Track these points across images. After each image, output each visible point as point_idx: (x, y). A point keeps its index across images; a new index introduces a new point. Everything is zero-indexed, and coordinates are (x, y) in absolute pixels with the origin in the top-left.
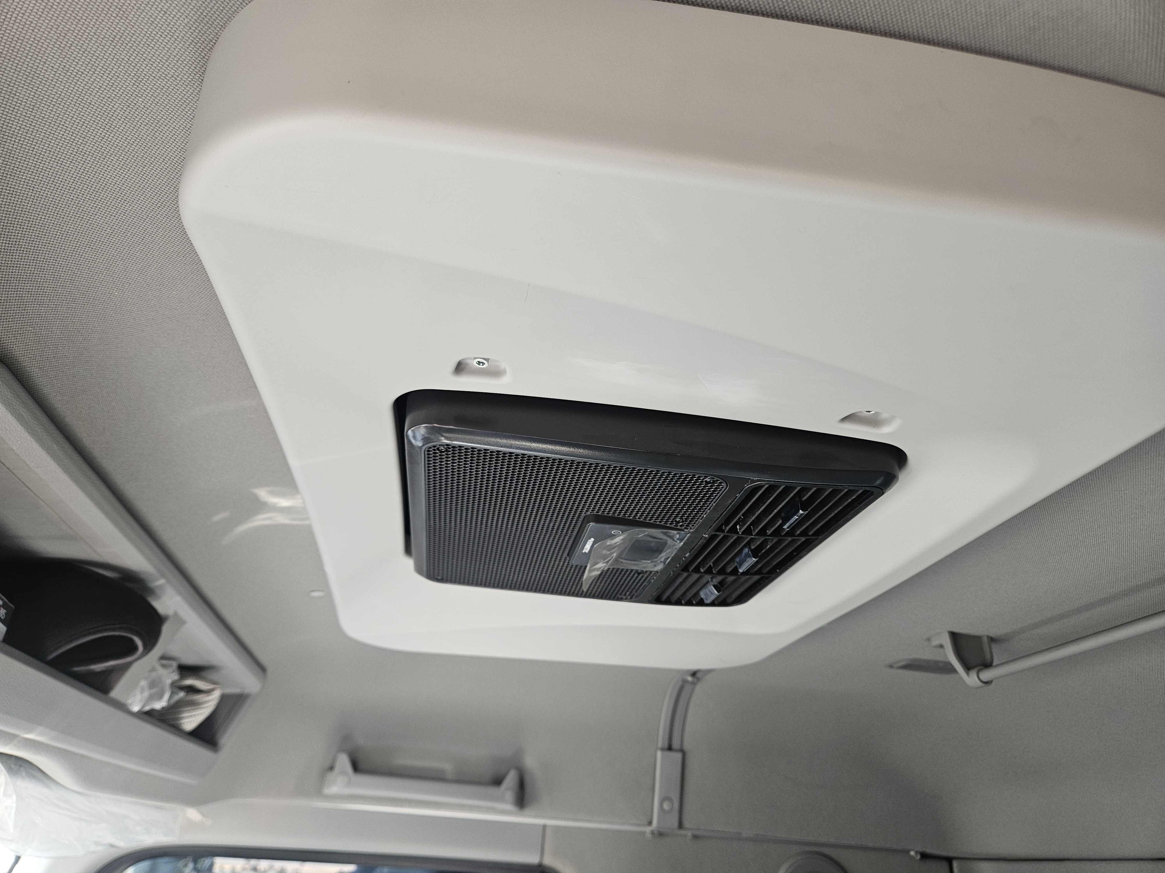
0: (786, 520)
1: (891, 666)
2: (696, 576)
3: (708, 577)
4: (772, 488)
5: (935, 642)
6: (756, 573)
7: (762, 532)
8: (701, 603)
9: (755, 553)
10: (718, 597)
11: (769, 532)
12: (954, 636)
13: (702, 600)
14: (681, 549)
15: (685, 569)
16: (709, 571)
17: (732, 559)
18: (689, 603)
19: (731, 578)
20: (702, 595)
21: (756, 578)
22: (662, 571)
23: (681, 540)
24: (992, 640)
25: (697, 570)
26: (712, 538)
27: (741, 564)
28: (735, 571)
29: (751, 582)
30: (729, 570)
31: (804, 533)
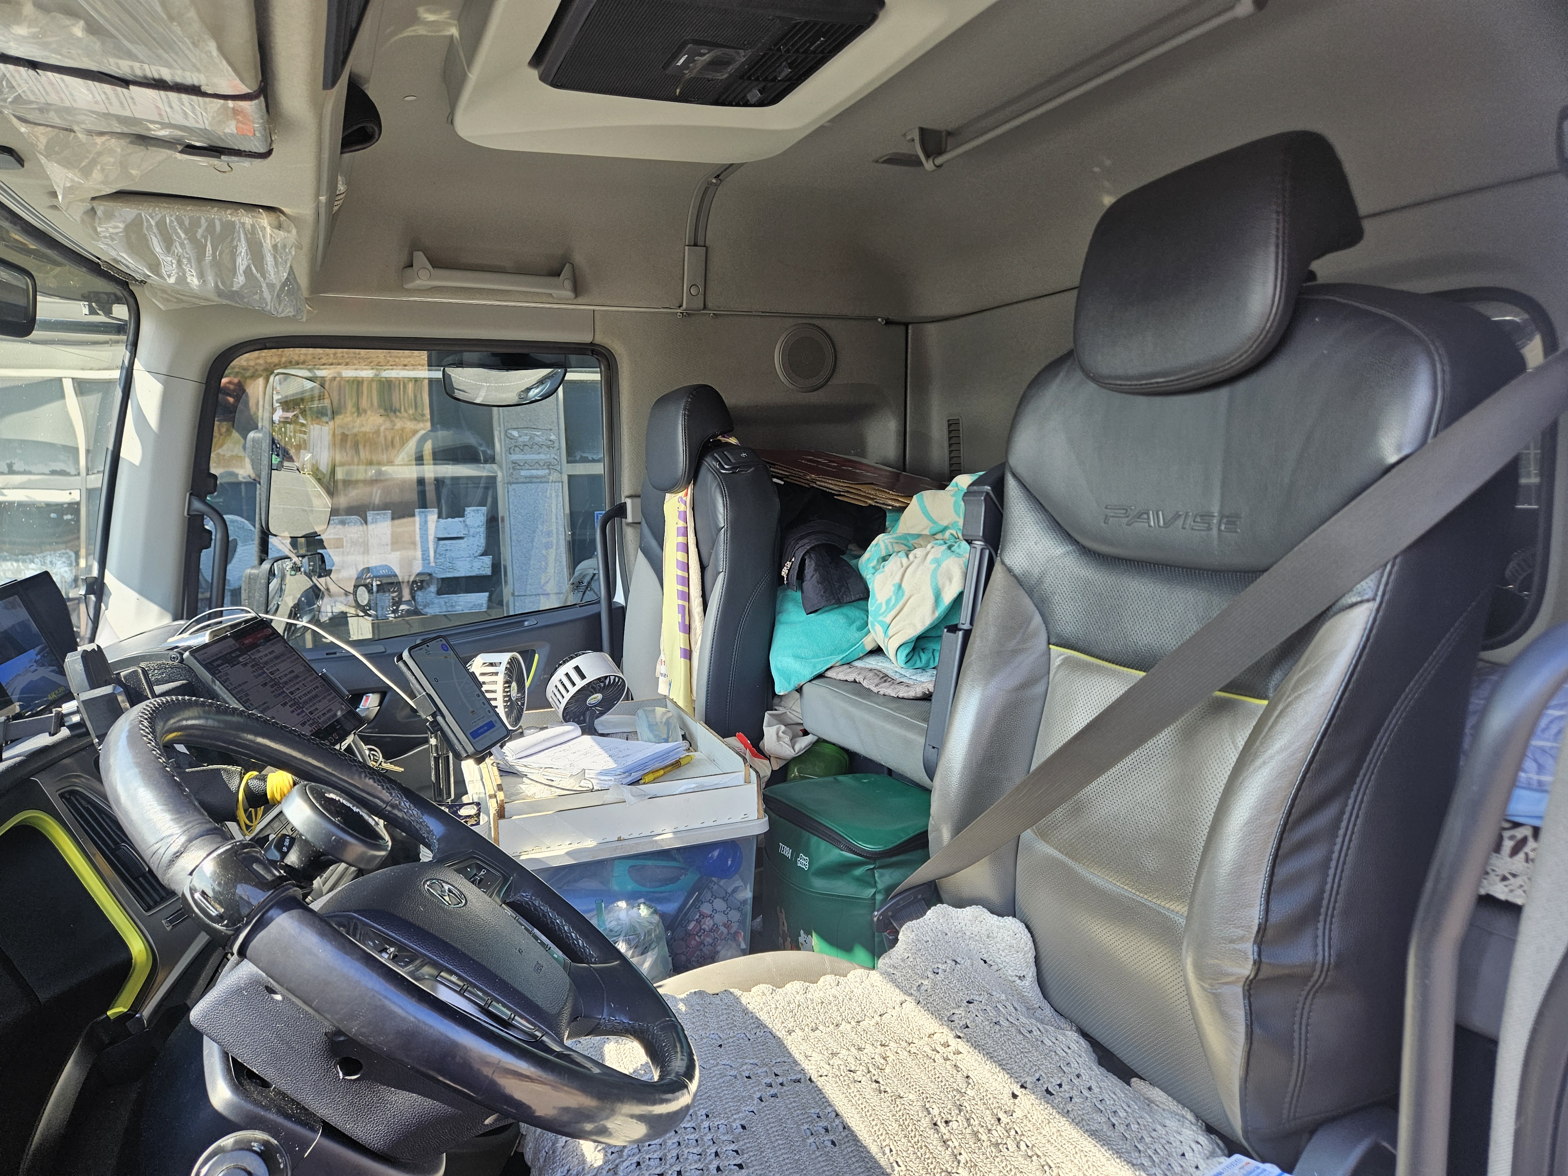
0: (812, 44)
1: (877, 161)
2: (747, 82)
3: (755, 83)
4: (806, 23)
5: (909, 137)
6: (788, 80)
7: (797, 51)
8: (747, 104)
9: (790, 65)
10: (760, 98)
11: (801, 51)
12: (922, 130)
13: (748, 101)
14: (743, 62)
15: (742, 77)
16: (757, 79)
17: (774, 71)
18: (738, 105)
19: (770, 84)
20: (749, 97)
21: (787, 83)
22: (726, 79)
23: (744, 56)
24: (949, 134)
25: (749, 78)
26: (763, 56)
27: (780, 73)
28: (775, 78)
29: (783, 87)
30: (770, 78)
31: (822, 52)
